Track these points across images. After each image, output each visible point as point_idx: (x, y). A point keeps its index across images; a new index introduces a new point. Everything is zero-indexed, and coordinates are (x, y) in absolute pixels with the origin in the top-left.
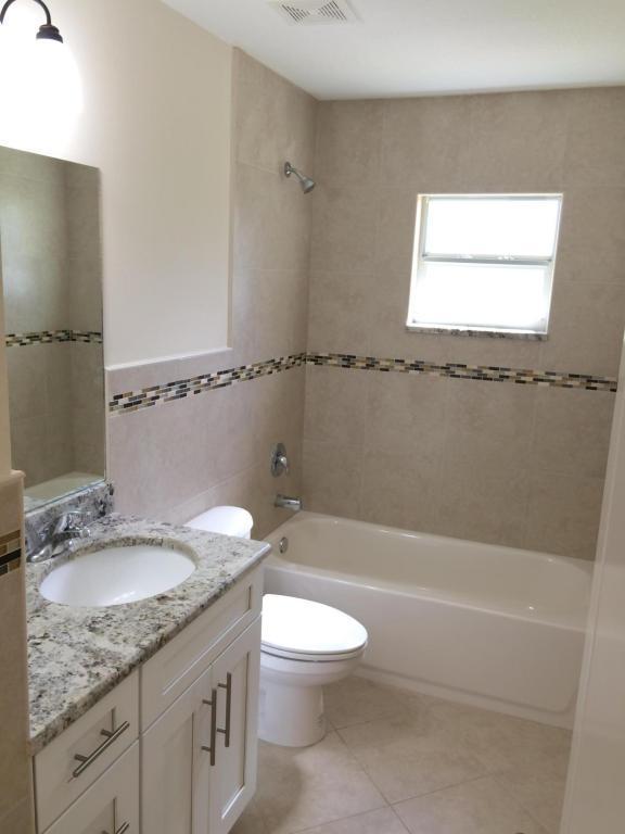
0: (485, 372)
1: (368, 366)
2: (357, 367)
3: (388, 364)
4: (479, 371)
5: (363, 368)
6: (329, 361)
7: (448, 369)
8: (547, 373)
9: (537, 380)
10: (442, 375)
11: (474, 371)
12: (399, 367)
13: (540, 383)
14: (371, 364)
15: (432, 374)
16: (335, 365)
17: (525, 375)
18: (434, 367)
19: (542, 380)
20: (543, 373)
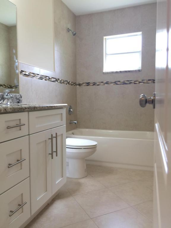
0: (125, 82)
1: (94, 85)
2: (91, 85)
3: (99, 83)
4: (124, 82)
5: (92, 85)
6: (83, 85)
7: (115, 83)
8: (142, 80)
9: (140, 82)
10: (114, 84)
11: (122, 82)
12: (102, 84)
13: (141, 83)
14: (94, 84)
15: (111, 85)
16: (84, 86)
17: (136, 82)
18: (111, 83)
19: (141, 82)
20: (141, 80)
